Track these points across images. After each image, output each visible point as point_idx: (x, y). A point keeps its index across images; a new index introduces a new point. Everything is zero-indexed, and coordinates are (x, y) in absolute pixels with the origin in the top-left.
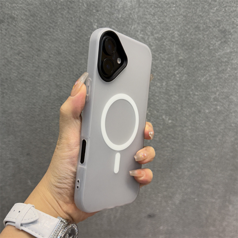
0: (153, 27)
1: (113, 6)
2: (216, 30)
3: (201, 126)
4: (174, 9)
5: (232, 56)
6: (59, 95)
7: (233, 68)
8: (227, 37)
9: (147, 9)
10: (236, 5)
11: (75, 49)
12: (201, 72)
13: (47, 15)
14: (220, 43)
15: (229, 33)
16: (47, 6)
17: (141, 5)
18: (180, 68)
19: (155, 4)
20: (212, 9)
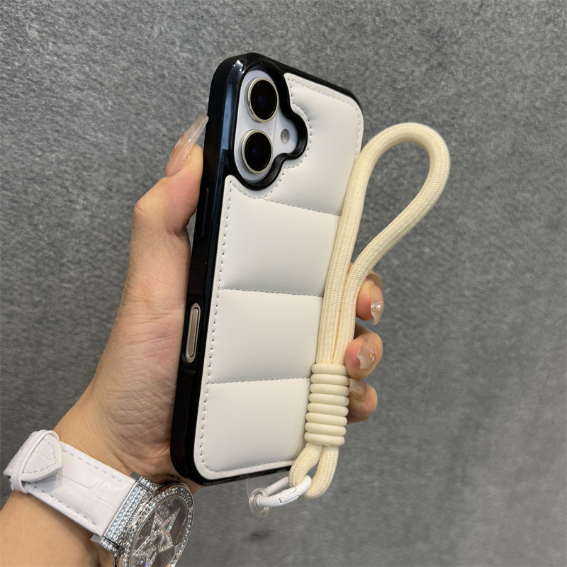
0: (222, 28)
2: (415, 32)
7: (465, 140)
8: (446, 49)
14: (427, 70)
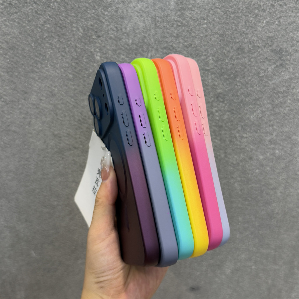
1: (119, 28)
3: (254, 176)
4: (205, 26)
5: (293, 84)
6: (59, 147)
9: (167, 29)
10: (294, 14)
11: (73, 88)
12: (250, 108)
13: (31, 45)
15: (287, 54)
16: (29, 35)
17: (158, 24)
18: (219, 105)
19: (177, 21)
20: (260, 22)
